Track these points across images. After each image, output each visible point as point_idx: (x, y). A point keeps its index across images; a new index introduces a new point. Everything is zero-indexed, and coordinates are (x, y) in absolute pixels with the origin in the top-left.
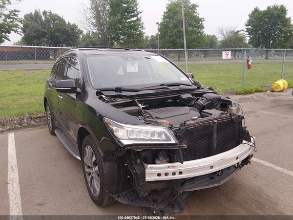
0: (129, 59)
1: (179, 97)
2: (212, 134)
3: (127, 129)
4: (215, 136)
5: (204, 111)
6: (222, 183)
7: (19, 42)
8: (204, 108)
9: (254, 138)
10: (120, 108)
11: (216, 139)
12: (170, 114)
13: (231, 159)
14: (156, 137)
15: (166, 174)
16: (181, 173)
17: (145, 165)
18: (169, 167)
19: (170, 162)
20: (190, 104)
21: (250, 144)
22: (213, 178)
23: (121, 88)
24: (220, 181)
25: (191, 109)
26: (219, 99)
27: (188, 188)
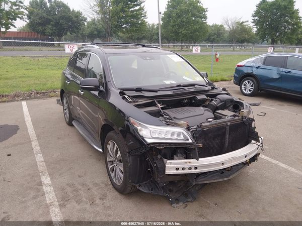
0: (148, 58)
1: (194, 98)
2: (224, 134)
3: (151, 129)
4: (227, 136)
5: (217, 111)
6: (231, 177)
7: (23, 27)
8: (217, 108)
9: (262, 138)
10: (142, 108)
11: (227, 139)
12: (187, 115)
13: (240, 157)
14: (175, 137)
15: (183, 169)
16: (196, 168)
17: (165, 160)
18: (186, 163)
19: (187, 158)
20: (204, 105)
21: (258, 144)
22: (223, 173)
23: (141, 89)
24: (230, 176)
25: (205, 110)
26: (232, 101)
27: (201, 181)
